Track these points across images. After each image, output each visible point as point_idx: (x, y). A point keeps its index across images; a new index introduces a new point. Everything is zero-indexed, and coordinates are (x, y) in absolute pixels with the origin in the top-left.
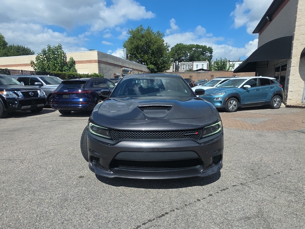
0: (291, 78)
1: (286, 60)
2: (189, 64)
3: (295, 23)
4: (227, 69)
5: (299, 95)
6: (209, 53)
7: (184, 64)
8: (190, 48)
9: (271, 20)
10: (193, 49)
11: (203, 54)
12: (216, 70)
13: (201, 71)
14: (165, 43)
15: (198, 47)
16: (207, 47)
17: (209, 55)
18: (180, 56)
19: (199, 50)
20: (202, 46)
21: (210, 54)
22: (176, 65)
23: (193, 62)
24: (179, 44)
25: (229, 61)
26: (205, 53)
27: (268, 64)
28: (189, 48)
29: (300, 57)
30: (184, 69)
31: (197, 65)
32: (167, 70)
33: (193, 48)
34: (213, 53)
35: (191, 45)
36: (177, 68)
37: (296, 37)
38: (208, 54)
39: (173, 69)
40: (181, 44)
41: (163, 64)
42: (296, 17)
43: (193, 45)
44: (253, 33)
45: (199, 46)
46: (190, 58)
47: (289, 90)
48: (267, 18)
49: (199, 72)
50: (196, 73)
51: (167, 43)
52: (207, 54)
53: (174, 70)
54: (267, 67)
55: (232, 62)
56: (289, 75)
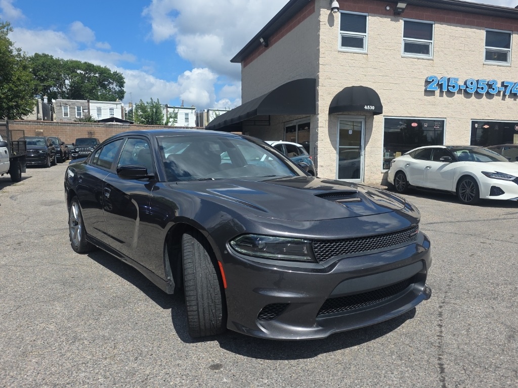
0: (320, 144)
1: (308, 115)
2: (79, 105)
3: (318, 60)
4: (164, 122)
5: (331, 171)
6: (116, 86)
7: (66, 104)
8: (71, 67)
9: (267, 46)
10: (79, 71)
11: (104, 86)
12: (142, 122)
13: (114, 123)
14: (14, 48)
15: (89, 68)
16: (112, 73)
17: (117, 89)
18: (46, 84)
19: (92, 75)
20: (99, 67)
21: (118, 87)
22: (43, 104)
23: (88, 102)
24: (41, 56)
25: (167, 107)
26: (106, 83)
27: (269, 120)
28: (69, 69)
29: (328, 112)
30: (66, 114)
31: (99, 110)
32: (25, 114)
33: (79, 69)
34: (125, 85)
35: (72, 62)
36: (48, 112)
37: (321, 81)
38: (114, 87)
39: (38, 112)
40: (45, 56)
41: (12, 99)
42: (319, 50)
43: (76, 62)
44: (232, 61)
45: (93, 66)
46: (71, 90)
47: (319, 164)
48: (262, 40)
49: (110, 125)
50: (104, 127)
51: (19, 50)
52: (111, 86)
53: (41, 115)
54: (269, 125)
55: (173, 109)
56: (317, 140)
